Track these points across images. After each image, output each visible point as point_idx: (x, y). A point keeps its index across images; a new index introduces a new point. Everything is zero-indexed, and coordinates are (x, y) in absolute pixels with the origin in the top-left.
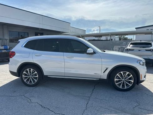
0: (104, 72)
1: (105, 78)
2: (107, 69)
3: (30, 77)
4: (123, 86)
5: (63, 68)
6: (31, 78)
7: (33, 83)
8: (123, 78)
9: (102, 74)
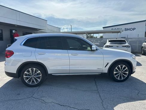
0: (105, 67)
1: (106, 72)
2: (108, 63)
3: (32, 78)
4: (121, 77)
5: (68, 65)
6: (34, 78)
7: (36, 83)
8: (120, 71)
9: (104, 69)
